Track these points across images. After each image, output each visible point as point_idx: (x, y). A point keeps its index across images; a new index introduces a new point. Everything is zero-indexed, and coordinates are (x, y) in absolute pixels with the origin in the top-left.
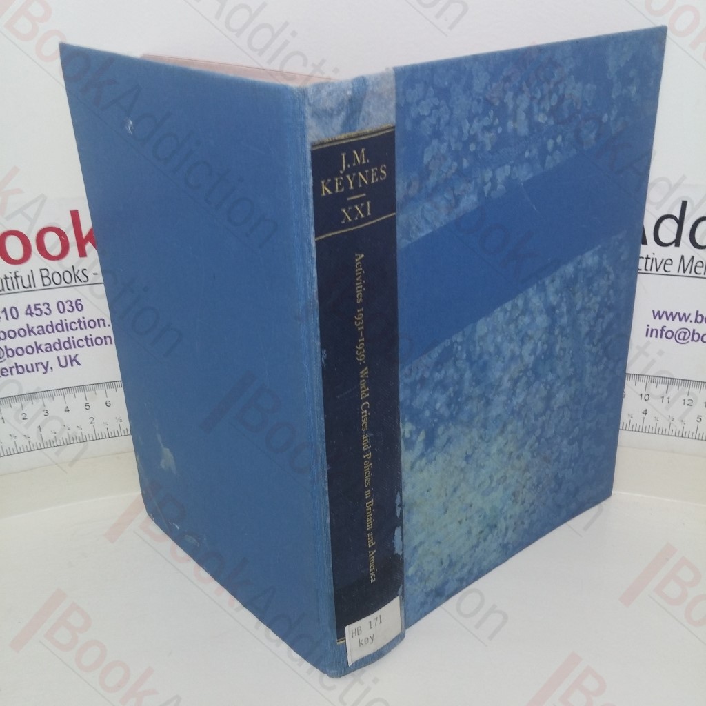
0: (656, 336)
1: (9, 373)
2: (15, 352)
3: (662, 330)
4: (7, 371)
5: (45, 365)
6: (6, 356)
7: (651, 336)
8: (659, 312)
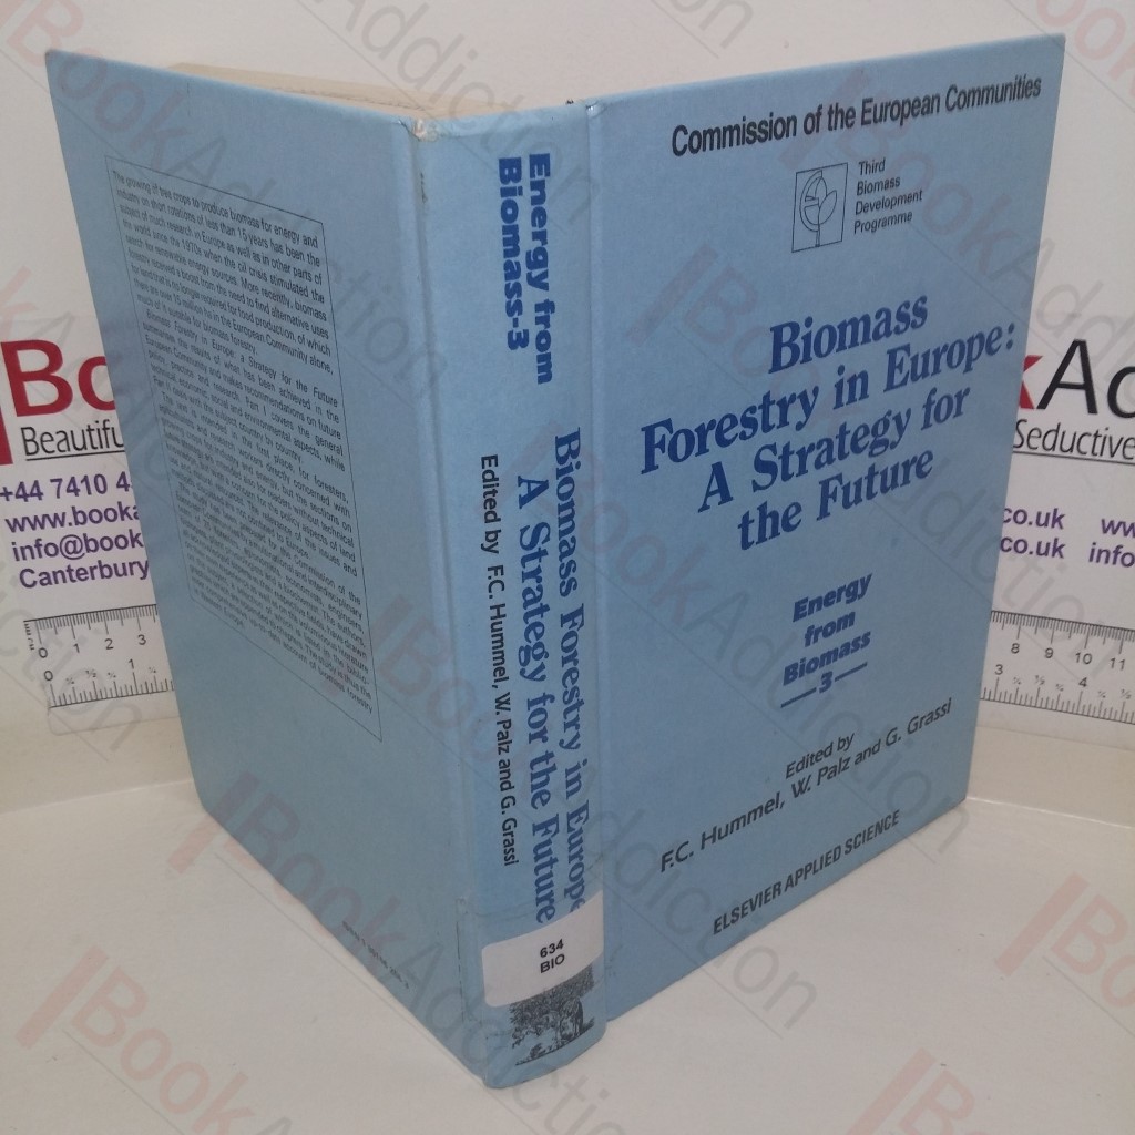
0: (1107, 562)
1: (89, 575)
2: (99, 544)
3: (1117, 552)
4: (86, 573)
5: (144, 566)
6: (84, 550)
7: (1098, 561)
8: (1112, 523)
